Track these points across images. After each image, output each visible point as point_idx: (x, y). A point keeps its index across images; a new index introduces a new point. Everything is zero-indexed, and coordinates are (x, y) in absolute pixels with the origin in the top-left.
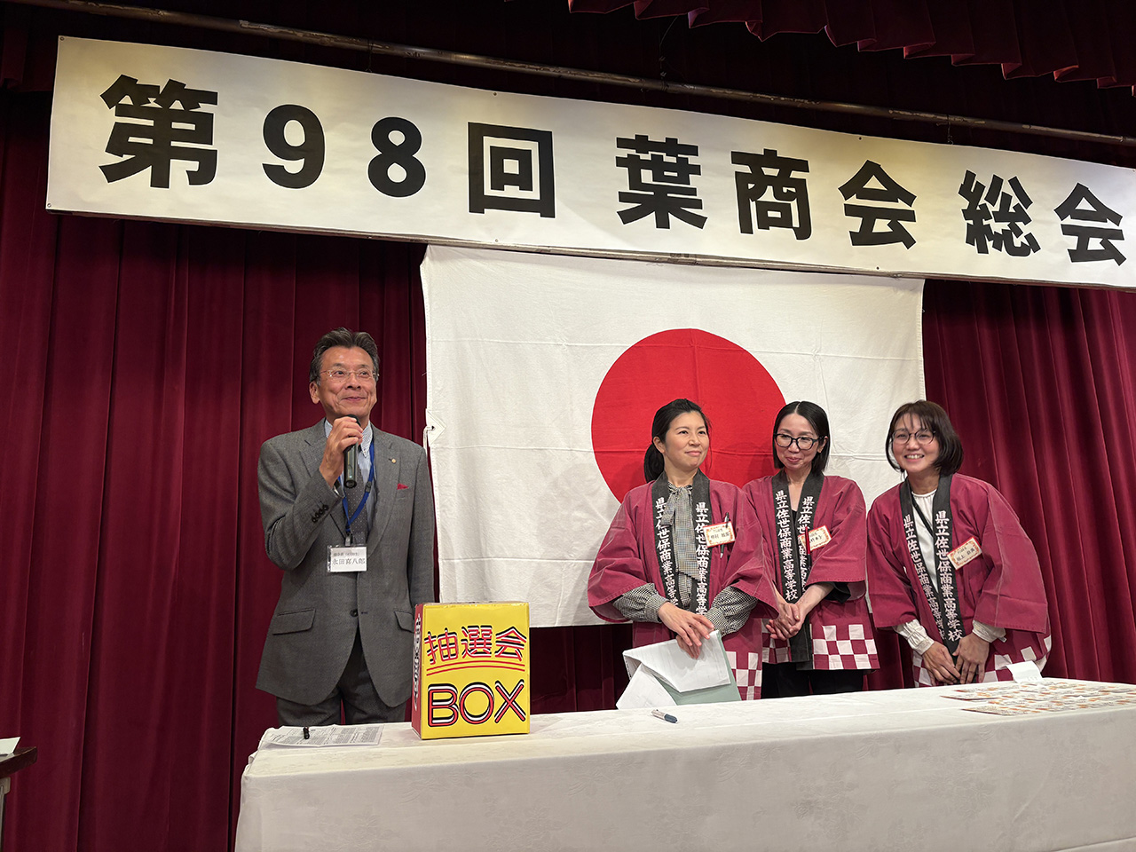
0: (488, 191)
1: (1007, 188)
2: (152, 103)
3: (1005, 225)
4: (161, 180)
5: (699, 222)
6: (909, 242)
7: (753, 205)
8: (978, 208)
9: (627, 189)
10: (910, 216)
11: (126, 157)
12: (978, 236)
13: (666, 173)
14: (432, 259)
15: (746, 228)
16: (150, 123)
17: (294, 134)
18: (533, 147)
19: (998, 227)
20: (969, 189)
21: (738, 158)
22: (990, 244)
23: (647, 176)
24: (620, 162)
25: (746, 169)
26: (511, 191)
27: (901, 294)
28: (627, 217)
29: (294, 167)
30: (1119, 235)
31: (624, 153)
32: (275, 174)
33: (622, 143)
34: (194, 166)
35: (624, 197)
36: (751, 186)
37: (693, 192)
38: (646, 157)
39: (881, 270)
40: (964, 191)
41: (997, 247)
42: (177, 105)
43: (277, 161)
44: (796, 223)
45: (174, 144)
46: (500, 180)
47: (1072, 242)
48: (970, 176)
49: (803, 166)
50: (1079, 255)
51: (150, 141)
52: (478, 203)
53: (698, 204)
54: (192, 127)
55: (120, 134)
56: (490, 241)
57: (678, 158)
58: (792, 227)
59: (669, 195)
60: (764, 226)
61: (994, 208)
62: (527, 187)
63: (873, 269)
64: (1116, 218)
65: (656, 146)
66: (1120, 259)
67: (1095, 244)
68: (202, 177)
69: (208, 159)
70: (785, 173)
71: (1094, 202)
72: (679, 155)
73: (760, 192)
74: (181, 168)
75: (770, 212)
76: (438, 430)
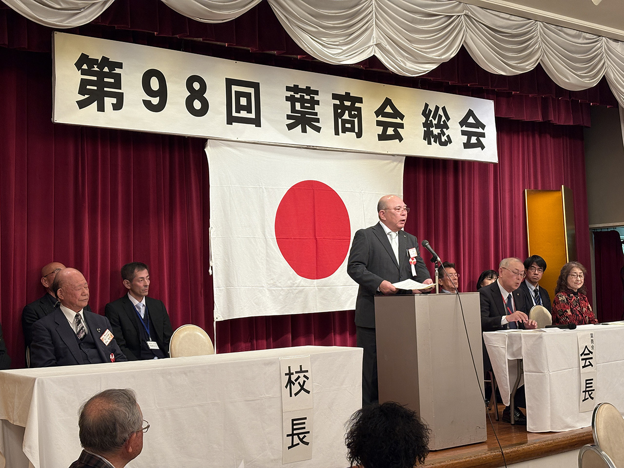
0: (234, 114)
1: (441, 112)
2: (96, 68)
3: (439, 131)
4: (101, 108)
5: (318, 129)
6: (401, 139)
7: (340, 120)
8: (429, 122)
9: (290, 113)
10: (401, 126)
11: (87, 96)
12: (428, 136)
13: (306, 105)
14: (210, 147)
15: (337, 133)
16: (95, 78)
17: (155, 84)
18: (251, 90)
19: (436, 131)
20: (426, 113)
21: (335, 96)
22: (432, 140)
23: (298, 106)
24: (288, 99)
25: (337, 102)
26: (244, 114)
27: (395, 163)
28: (290, 127)
29: (155, 101)
30: (483, 135)
31: (289, 94)
32: (147, 104)
33: (288, 89)
34: (114, 101)
35: (289, 117)
36: (339, 111)
37: (316, 114)
38: (297, 96)
39: (389, 153)
40: (424, 113)
41: (435, 142)
42: (106, 69)
43: (148, 98)
44: (356, 130)
45: (105, 89)
46: (239, 108)
47: (465, 139)
48: (427, 105)
49: (360, 100)
50: (468, 145)
51: (95, 88)
52: (231, 120)
53: (318, 120)
54: (112, 80)
55: (84, 83)
56: (235, 139)
57: (311, 97)
58: (354, 132)
59: (307, 116)
60: (343, 132)
61: (435, 122)
62: (250, 112)
63: (386, 153)
64: (483, 127)
65: (302, 90)
66: (483, 147)
67: (474, 140)
68: (118, 106)
69: (120, 97)
70: (353, 104)
71: (475, 118)
72: (311, 95)
73: (343, 114)
74: (109, 102)
75: (346, 125)
76: (214, 229)
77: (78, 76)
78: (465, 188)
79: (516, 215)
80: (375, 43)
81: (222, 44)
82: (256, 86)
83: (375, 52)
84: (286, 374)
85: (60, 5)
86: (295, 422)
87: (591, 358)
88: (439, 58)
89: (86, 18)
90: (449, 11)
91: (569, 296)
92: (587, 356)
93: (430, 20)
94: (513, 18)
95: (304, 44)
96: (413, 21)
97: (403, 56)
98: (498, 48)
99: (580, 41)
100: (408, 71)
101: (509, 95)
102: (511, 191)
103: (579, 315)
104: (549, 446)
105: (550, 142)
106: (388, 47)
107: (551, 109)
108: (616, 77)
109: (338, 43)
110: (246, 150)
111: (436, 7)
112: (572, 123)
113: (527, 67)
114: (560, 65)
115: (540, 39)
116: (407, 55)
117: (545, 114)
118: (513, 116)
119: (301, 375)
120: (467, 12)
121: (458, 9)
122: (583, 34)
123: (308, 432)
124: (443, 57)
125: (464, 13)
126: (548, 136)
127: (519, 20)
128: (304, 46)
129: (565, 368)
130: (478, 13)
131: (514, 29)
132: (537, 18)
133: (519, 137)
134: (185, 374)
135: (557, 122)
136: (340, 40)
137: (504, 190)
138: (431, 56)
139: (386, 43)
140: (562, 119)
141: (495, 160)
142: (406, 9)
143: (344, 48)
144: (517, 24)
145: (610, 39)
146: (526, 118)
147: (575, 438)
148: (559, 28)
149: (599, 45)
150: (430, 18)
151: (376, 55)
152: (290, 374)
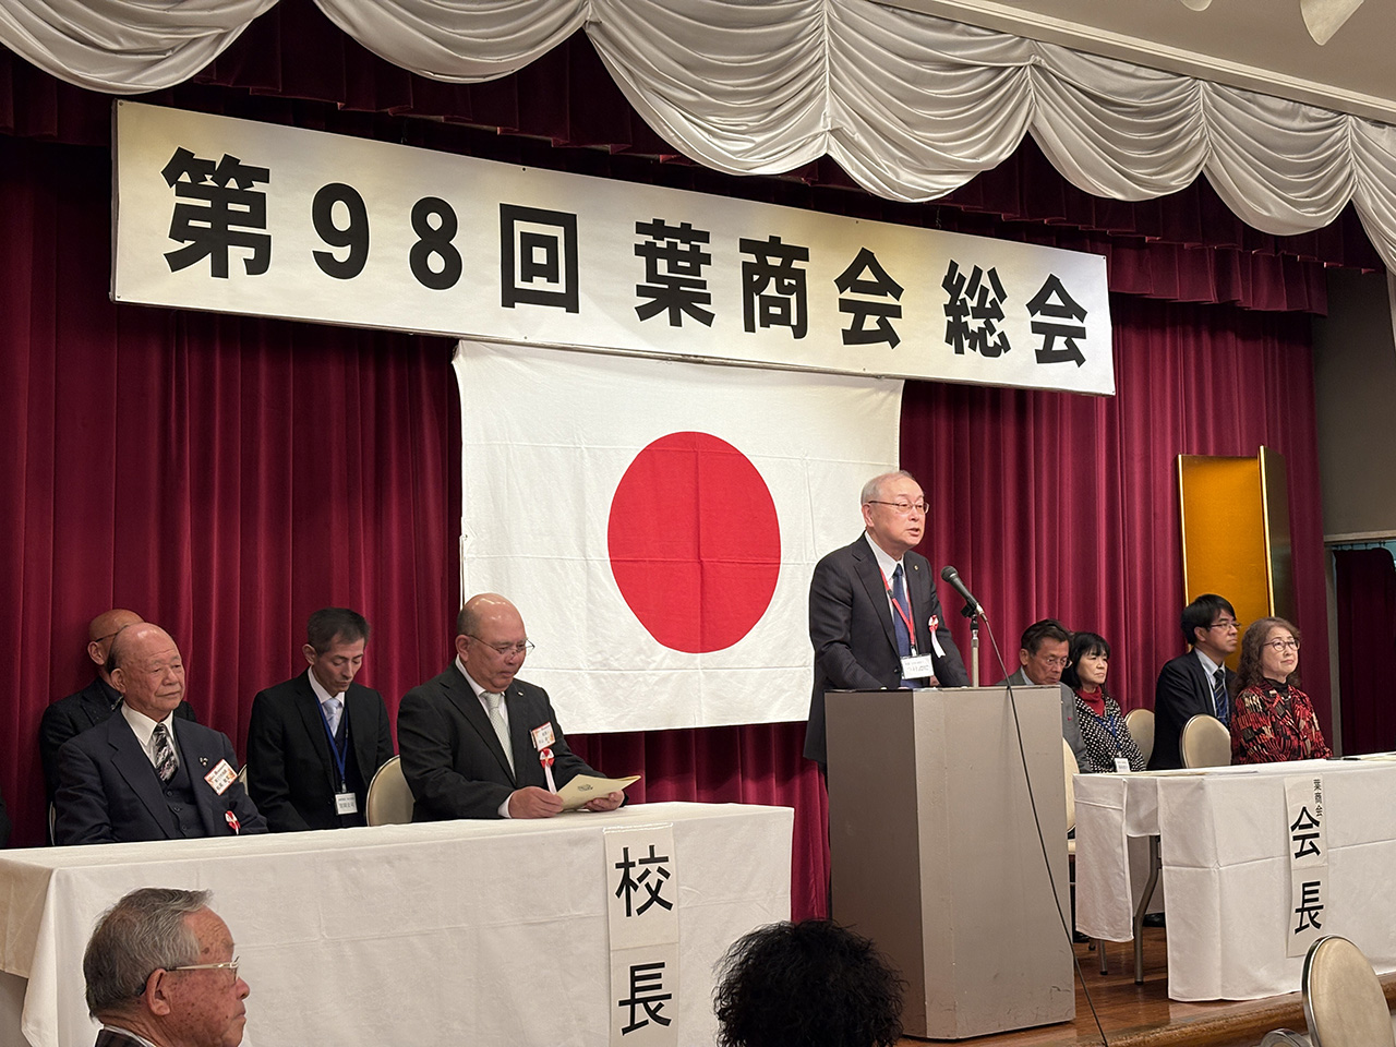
0: (519, 284)
1: (985, 281)
2: (209, 182)
3: (981, 323)
4: (220, 270)
5: (707, 319)
6: (894, 341)
7: (757, 299)
8: (958, 303)
9: (644, 283)
10: (896, 312)
11: (188, 243)
12: (956, 334)
13: (680, 263)
14: (464, 355)
15: (750, 327)
16: (207, 204)
17: (341, 217)
18: (558, 232)
19: (975, 325)
20: (952, 283)
21: (746, 246)
22: (966, 343)
23: (662, 267)
24: (639, 250)
25: (752, 258)
26: (540, 284)
27: (882, 395)
28: (645, 313)
29: (342, 254)
30: (1081, 333)
31: (643, 239)
32: (324, 261)
33: (641, 228)
34: (250, 253)
35: (641, 291)
36: (756, 278)
37: (703, 284)
38: (662, 244)
39: (867, 372)
40: (947, 284)
41: (972, 347)
42: (232, 184)
43: (326, 248)
44: (794, 321)
45: (230, 228)
46: (530, 271)
47: (1039, 341)
48: (953, 266)
49: (803, 254)
50: (1045, 356)
51: (208, 225)
52: (511, 297)
53: (707, 299)
54: (246, 209)
55: (182, 213)
56: (522, 340)
57: (691, 246)
58: (789, 324)
59: (682, 288)
60: (765, 324)
61: (972, 303)
62: (554, 279)
63: (861, 371)
64: (1081, 314)
65: (672, 232)
66: (1080, 360)
67: (1059, 343)
68: (258, 266)
69: (263, 246)
70: (787, 263)
71: (1063, 295)
72: (693, 243)
73: (764, 284)
74: (238, 255)
75: (771, 308)
76: (471, 538)
77: (169, 199)
78: (1041, 450)
79: (1158, 511)
80: (829, 128)
81: (492, 128)
82: (568, 222)
83: (829, 147)
84: (618, 866)
85: (118, 43)
86: (637, 973)
87: (1317, 835)
88: (974, 161)
89: (177, 72)
90: (995, 58)
91: (1268, 695)
92: (1305, 832)
93: (955, 76)
94: (1143, 72)
95: (669, 131)
96: (917, 79)
97: (893, 157)
98: (1108, 141)
99: (1297, 124)
100: (905, 190)
101: (1139, 245)
102: (1146, 458)
103: (1293, 737)
104: (1217, 1032)
105: (1235, 350)
106: (858, 137)
107: (1237, 276)
108: (1378, 206)
109: (745, 128)
110: (545, 363)
111: (969, 49)
112: (1284, 308)
113: (1173, 183)
114: (1249, 178)
115: (1203, 119)
116: (901, 155)
117: (1223, 284)
118: (1152, 291)
119: (653, 867)
120: (1038, 58)
121: (1018, 52)
122: (1304, 109)
123: (669, 997)
124: (981, 160)
125: (1031, 62)
126: (1231, 337)
127: (1158, 78)
128: (667, 135)
129: (1255, 857)
130: (1063, 61)
131: (1144, 98)
132: (1197, 74)
133: (1164, 337)
134: (389, 862)
135: (1249, 305)
136: (751, 120)
137: (1130, 457)
138: (955, 156)
139: (854, 129)
140: (1262, 296)
141: (1109, 388)
142: (900, 53)
143: (759, 139)
144: (1155, 87)
145: (1365, 119)
146: (1179, 295)
147: (1276, 1015)
148: (1249, 95)
149: (1339, 134)
150: (953, 74)
151: (831, 154)
152: (626, 865)
